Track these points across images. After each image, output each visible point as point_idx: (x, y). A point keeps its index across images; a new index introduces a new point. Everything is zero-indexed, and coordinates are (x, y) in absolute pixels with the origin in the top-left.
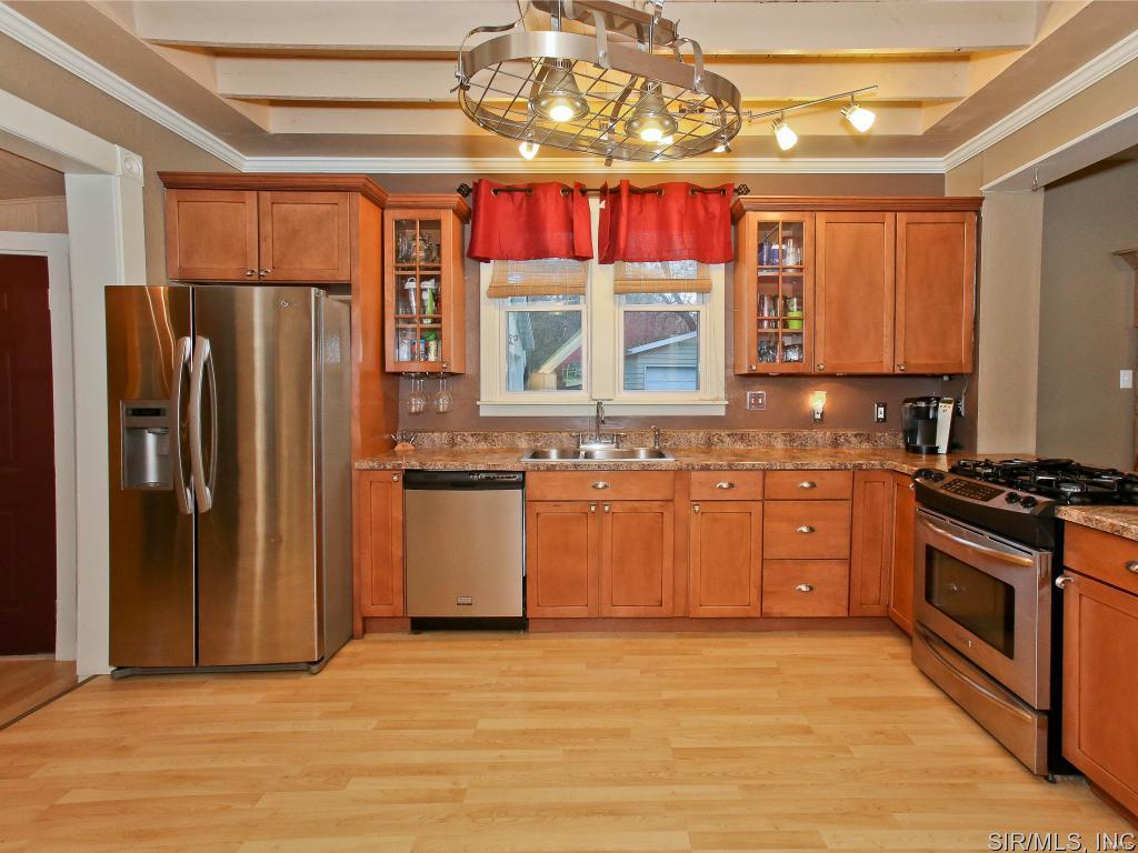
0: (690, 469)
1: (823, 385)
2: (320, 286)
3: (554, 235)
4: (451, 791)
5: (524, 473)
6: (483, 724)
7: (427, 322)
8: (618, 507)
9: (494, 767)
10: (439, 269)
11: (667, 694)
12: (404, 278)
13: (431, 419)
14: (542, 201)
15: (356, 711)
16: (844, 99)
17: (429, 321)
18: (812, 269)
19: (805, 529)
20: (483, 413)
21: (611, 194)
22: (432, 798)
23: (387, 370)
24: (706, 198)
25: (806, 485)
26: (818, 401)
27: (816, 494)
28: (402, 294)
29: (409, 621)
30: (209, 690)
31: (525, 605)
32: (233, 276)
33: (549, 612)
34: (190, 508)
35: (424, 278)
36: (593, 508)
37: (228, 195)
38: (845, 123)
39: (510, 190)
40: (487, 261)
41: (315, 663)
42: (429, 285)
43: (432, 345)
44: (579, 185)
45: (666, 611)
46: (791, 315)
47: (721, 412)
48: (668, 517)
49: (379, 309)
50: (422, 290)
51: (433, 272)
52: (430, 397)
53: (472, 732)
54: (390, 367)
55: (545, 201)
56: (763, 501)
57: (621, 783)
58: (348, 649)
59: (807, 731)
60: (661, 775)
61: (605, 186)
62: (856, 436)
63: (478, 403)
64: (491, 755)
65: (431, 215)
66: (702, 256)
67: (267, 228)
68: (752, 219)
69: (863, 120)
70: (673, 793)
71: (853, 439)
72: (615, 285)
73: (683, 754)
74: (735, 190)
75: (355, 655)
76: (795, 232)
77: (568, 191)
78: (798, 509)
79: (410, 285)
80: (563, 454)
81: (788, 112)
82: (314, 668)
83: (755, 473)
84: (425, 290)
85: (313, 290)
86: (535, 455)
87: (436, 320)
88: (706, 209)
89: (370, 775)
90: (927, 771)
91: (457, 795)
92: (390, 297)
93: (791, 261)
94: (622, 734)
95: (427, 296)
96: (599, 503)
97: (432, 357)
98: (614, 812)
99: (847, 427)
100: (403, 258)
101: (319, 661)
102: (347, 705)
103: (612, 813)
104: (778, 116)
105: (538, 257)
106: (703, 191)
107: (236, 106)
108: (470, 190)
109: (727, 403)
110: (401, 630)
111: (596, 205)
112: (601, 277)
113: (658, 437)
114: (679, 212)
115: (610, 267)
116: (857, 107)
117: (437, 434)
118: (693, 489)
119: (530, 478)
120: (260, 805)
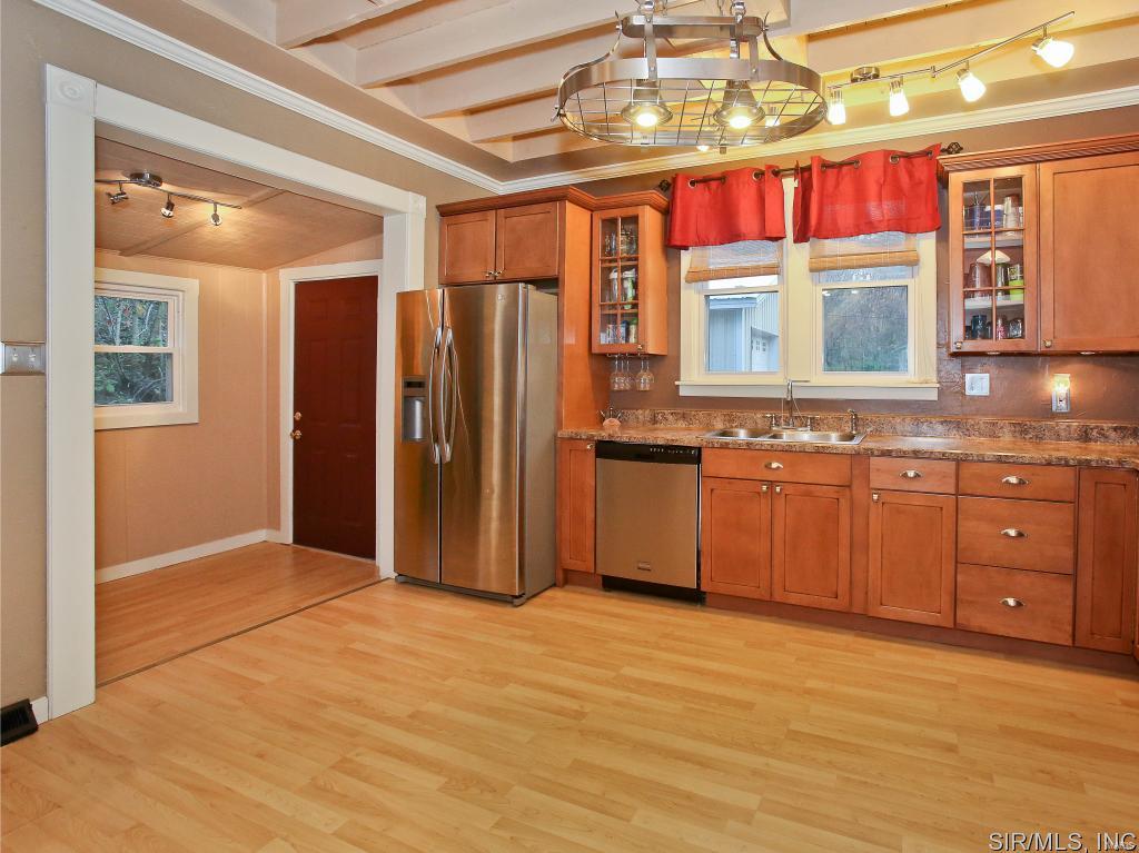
0: (869, 453)
1: (1069, 367)
2: (527, 282)
3: (747, 218)
4: (576, 711)
5: (700, 449)
6: (627, 671)
7: (628, 307)
8: (790, 489)
9: (618, 703)
10: (636, 259)
11: (811, 684)
12: (610, 270)
13: (635, 398)
14: (735, 186)
15: (534, 640)
16: (1036, 34)
17: (630, 306)
18: (1034, 229)
19: (1012, 533)
20: (683, 393)
21: (803, 173)
22: (560, 712)
23: (593, 351)
24: (911, 163)
25: (1013, 480)
26: (1060, 386)
27: (1026, 492)
28: (607, 283)
29: (600, 578)
30: (446, 602)
31: (699, 578)
32: (478, 277)
33: (722, 588)
34: (437, 460)
35: (625, 269)
36: (765, 488)
37: (477, 216)
38: (1037, 60)
39: (706, 181)
40: (686, 248)
41: (516, 597)
42: (630, 274)
43: (633, 328)
44: (769, 167)
45: (841, 604)
46: (1013, 284)
47: (933, 396)
48: (844, 504)
49: (588, 297)
50: (622, 280)
51: (633, 263)
52: (634, 375)
53: (613, 674)
54: (595, 350)
55: (738, 185)
56: (956, 494)
57: (724, 744)
58: (549, 593)
59: (951, 749)
60: (764, 747)
61: (797, 166)
62: (1115, 429)
63: (677, 383)
64: (620, 694)
65: (630, 212)
66: (905, 225)
67: (502, 238)
68: (957, 180)
69: (1058, 55)
70: (767, 764)
71: (1113, 435)
72: (811, 263)
73: (794, 735)
74: (943, 151)
75: (552, 599)
76: (1012, 188)
77: (760, 174)
78: (1002, 508)
79: (614, 275)
80: (754, 433)
81: (971, 60)
82: (517, 601)
83: (947, 462)
84: (627, 279)
85: (521, 285)
86: (724, 434)
87: (635, 306)
88: (911, 175)
89: (524, 685)
90: (1084, 823)
91: (580, 715)
92: (597, 288)
93: (1010, 223)
94: (747, 706)
95: (628, 285)
96: (771, 484)
97: (632, 340)
98: (703, 764)
99: (1106, 419)
100: (608, 252)
101: (520, 596)
102: (529, 633)
103: (700, 764)
104: (963, 66)
105: (731, 241)
106: (908, 157)
107: (483, 147)
108: (669, 185)
109: (938, 385)
110: (594, 586)
111: (790, 185)
112: (797, 256)
113: (856, 421)
114: (877, 182)
115: (806, 245)
116: (1051, 40)
117: (640, 412)
118: (873, 476)
119: (705, 454)
120: (446, 683)
